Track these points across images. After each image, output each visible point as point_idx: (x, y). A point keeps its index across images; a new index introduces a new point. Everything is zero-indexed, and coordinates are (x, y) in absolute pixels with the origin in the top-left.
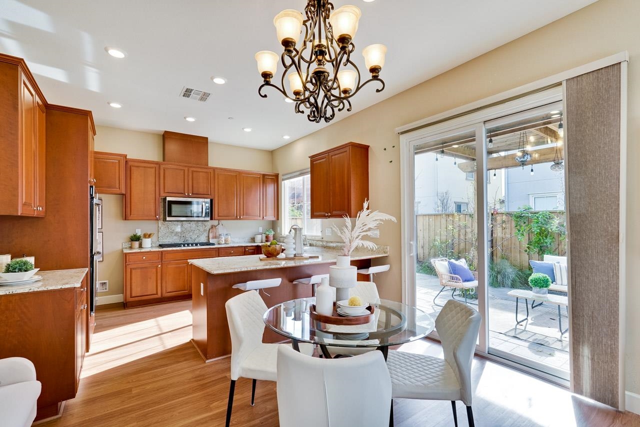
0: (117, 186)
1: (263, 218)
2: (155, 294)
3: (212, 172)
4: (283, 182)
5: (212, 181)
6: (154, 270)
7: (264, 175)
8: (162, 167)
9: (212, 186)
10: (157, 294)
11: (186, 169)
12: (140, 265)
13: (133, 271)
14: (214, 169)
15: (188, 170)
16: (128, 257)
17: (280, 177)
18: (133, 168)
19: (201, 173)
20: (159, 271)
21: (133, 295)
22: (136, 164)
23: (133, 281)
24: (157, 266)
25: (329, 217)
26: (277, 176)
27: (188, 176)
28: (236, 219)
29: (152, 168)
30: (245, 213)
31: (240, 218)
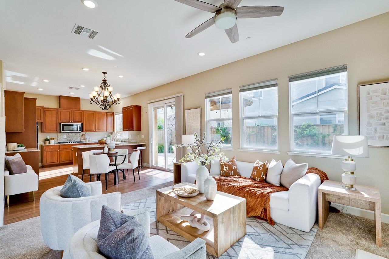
0: (40, 119)
1: (106, 131)
3: (82, 113)
4: (115, 116)
5: (82, 116)
6: (56, 152)
7: (107, 113)
8: (59, 110)
9: (82, 118)
10: (58, 162)
11: (70, 111)
12: (50, 150)
13: (47, 153)
14: (83, 111)
15: (71, 111)
16: (45, 147)
17: (115, 114)
18: (46, 111)
19: (77, 113)
20: (59, 152)
21: (47, 162)
22: (48, 110)
23: (47, 156)
24: (58, 151)
25: (128, 131)
26: (113, 113)
27: (71, 114)
28: (94, 131)
29: (55, 111)
30: (98, 129)
31: (95, 131)
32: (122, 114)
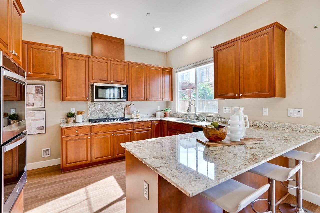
0: (54, 73)
1: (162, 99)
2: (86, 160)
3: (127, 66)
4: (176, 74)
5: (127, 71)
6: (85, 141)
7: (163, 69)
8: (91, 60)
9: (128, 75)
10: (87, 160)
11: (109, 62)
12: (74, 138)
13: (68, 143)
14: (129, 63)
15: (110, 63)
16: (63, 131)
17: (174, 71)
18: (68, 60)
19: (119, 66)
20: (89, 141)
21: (68, 162)
22: (70, 57)
23: (68, 150)
24: (87, 138)
26: (171, 69)
27: (110, 67)
28: (144, 100)
29: (83, 60)
30: (150, 97)
31: (147, 100)
32: (213, 64)
